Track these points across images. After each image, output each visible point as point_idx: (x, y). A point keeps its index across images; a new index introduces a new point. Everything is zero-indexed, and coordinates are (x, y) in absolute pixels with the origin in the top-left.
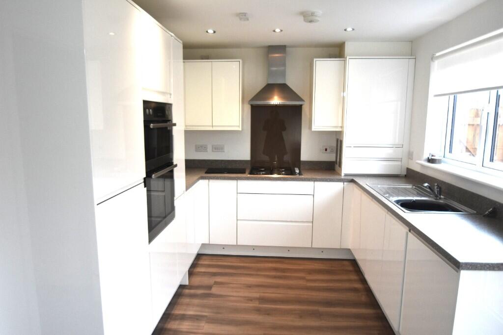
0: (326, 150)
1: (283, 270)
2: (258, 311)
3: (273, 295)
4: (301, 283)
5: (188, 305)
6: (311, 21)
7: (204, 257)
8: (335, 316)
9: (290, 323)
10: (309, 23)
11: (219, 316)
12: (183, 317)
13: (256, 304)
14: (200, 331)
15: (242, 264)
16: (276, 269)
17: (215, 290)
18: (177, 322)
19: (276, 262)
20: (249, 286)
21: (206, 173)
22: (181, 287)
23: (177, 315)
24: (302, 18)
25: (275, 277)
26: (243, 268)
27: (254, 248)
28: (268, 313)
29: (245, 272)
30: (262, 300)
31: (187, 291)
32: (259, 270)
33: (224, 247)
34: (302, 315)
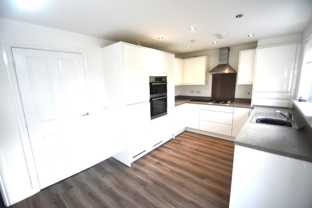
0: (249, 93)
1: (214, 143)
2: (192, 153)
3: (202, 150)
4: (219, 149)
5: (170, 145)
6: (220, 38)
7: (187, 132)
8: (222, 163)
9: (201, 160)
10: (220, 39)
11: (177, 150)
12: (166, 148)
13: (193, 151)
14: (168, 152)
15: (199, 137)
16: (211, 142)
17: (182, 143)
18: (163, 148)
19: (213, 139)
20: (195, 144)
21: (190, 101)
22: (172, 139)
23: (164, 146)
24: (216, 37)
25: (209, 144)
26: (199, 138)
27: (206, 132)
28: (195, 154)
29: (198, 140)
30: (197, 150)
31: (173, 141)
32: (204, 140)
33: (195, 130)
34: (207, 159)
